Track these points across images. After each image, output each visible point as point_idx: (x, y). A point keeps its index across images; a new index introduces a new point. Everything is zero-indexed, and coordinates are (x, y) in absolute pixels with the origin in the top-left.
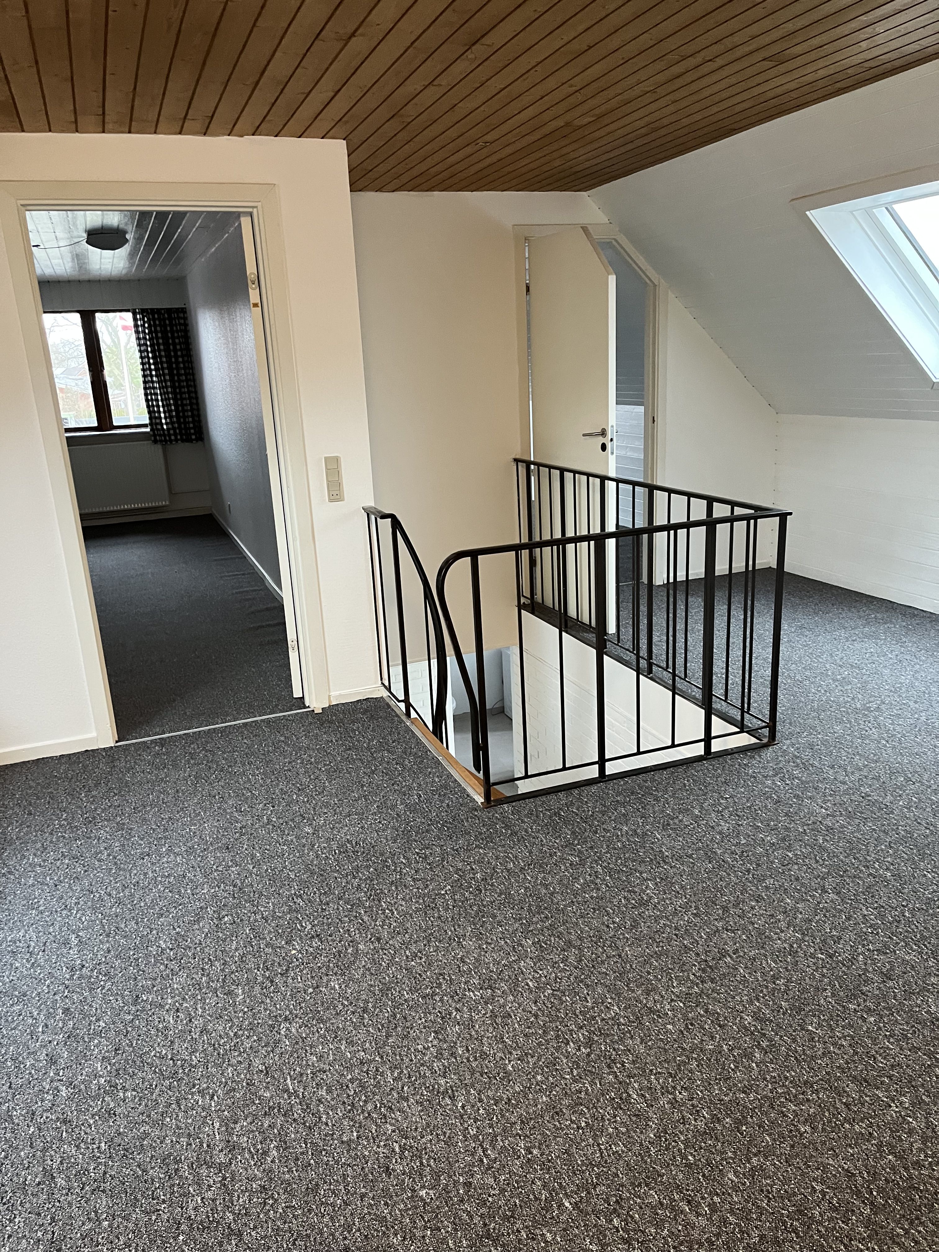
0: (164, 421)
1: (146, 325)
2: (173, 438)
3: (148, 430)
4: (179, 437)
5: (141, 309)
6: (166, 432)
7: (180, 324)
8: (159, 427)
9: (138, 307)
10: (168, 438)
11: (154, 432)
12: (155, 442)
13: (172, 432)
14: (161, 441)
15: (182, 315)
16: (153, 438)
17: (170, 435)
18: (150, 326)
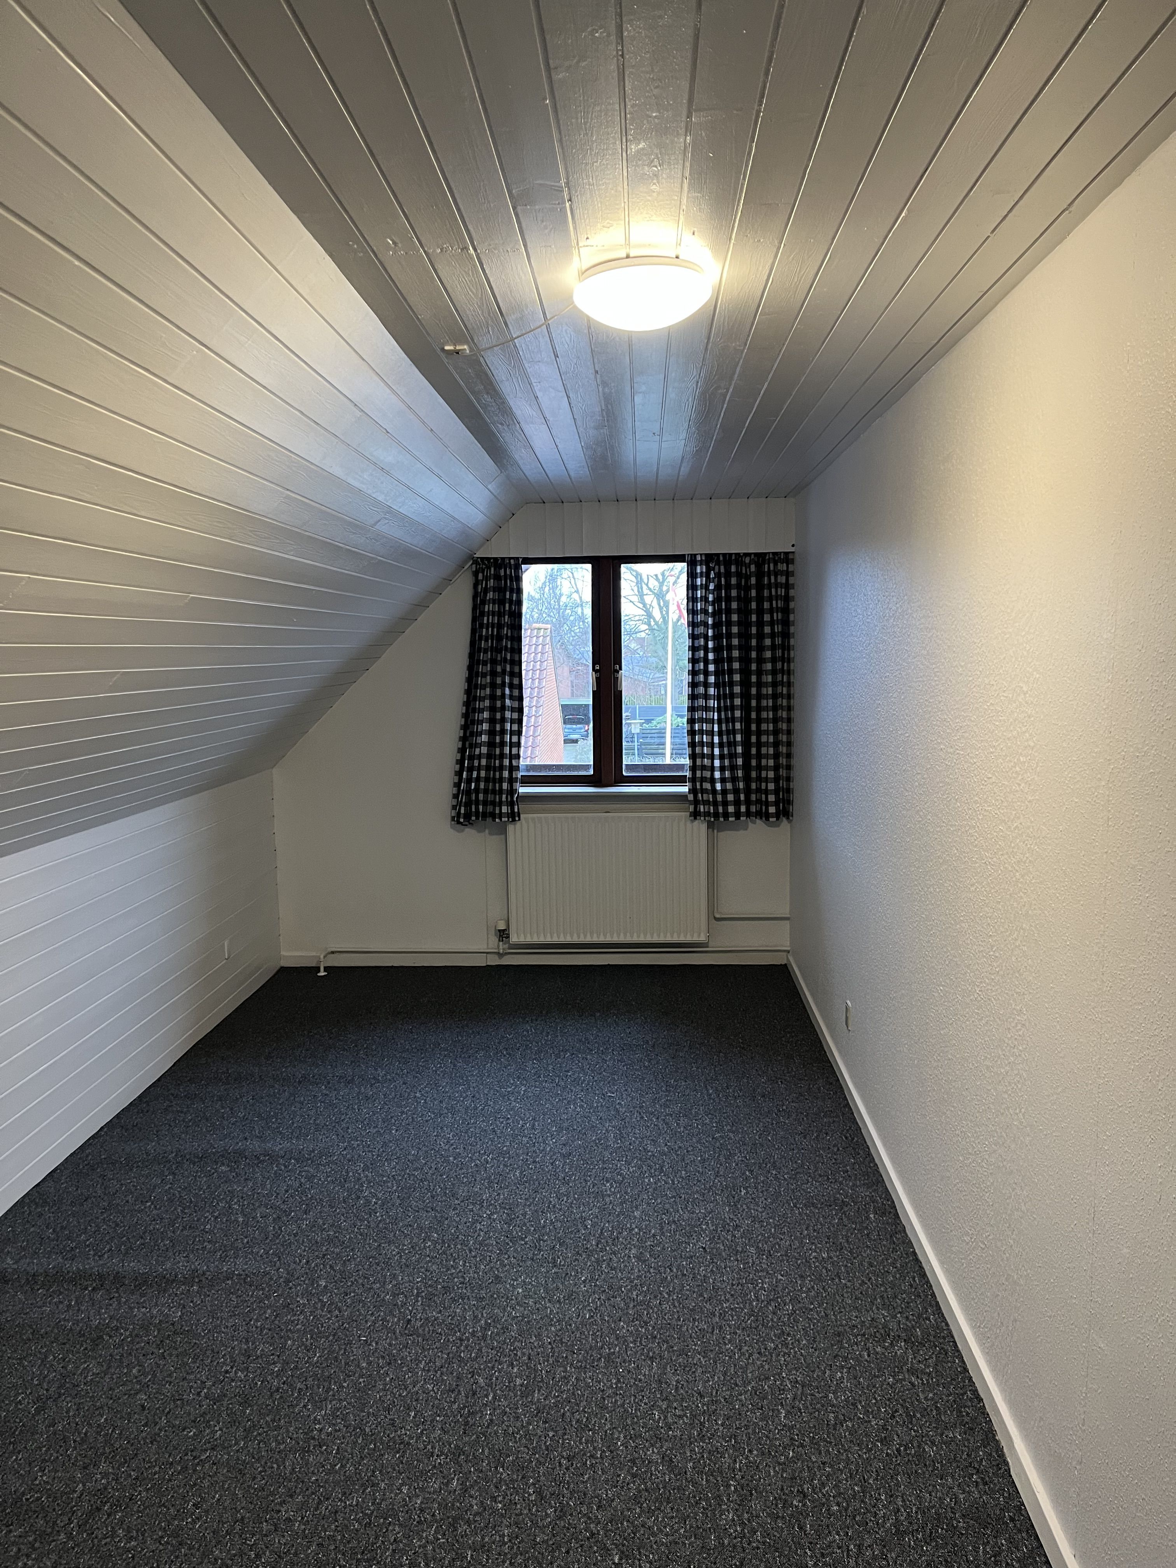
0: (717, 775)
1: (712, 586)
2: (731, 809)
3: (684, 789)
4: (743, 809)
5: (707, 555)
6: (719, 798)
7: (777, 585)
8: (707, 786)
9: (702, 548)
10: (721, 809)
11: (695, 796)
12: (695, 815)
13: (730, 797)
14: (707, 814)
15: (782, 567)
16: (692, 808)
17: (725, 803)
18: (718, 587)
